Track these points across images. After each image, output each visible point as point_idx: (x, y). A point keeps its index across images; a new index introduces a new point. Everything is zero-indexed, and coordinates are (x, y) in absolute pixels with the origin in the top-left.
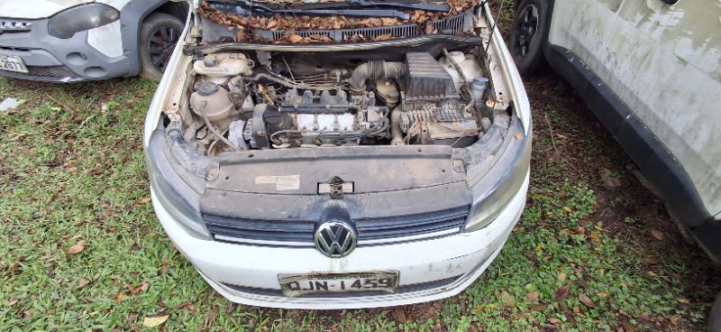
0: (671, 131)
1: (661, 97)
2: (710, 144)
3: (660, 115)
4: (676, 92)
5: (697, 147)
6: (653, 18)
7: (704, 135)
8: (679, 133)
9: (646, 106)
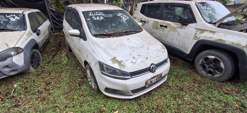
0: (176, 45)
1: (172, 40)
2: (182, 44)
3: (173, 43)
4: (174, 39)
5: (181, 45)
6: (165, 30)
7: (181, 43)
8: (177, 44)
9: (170, 43)
